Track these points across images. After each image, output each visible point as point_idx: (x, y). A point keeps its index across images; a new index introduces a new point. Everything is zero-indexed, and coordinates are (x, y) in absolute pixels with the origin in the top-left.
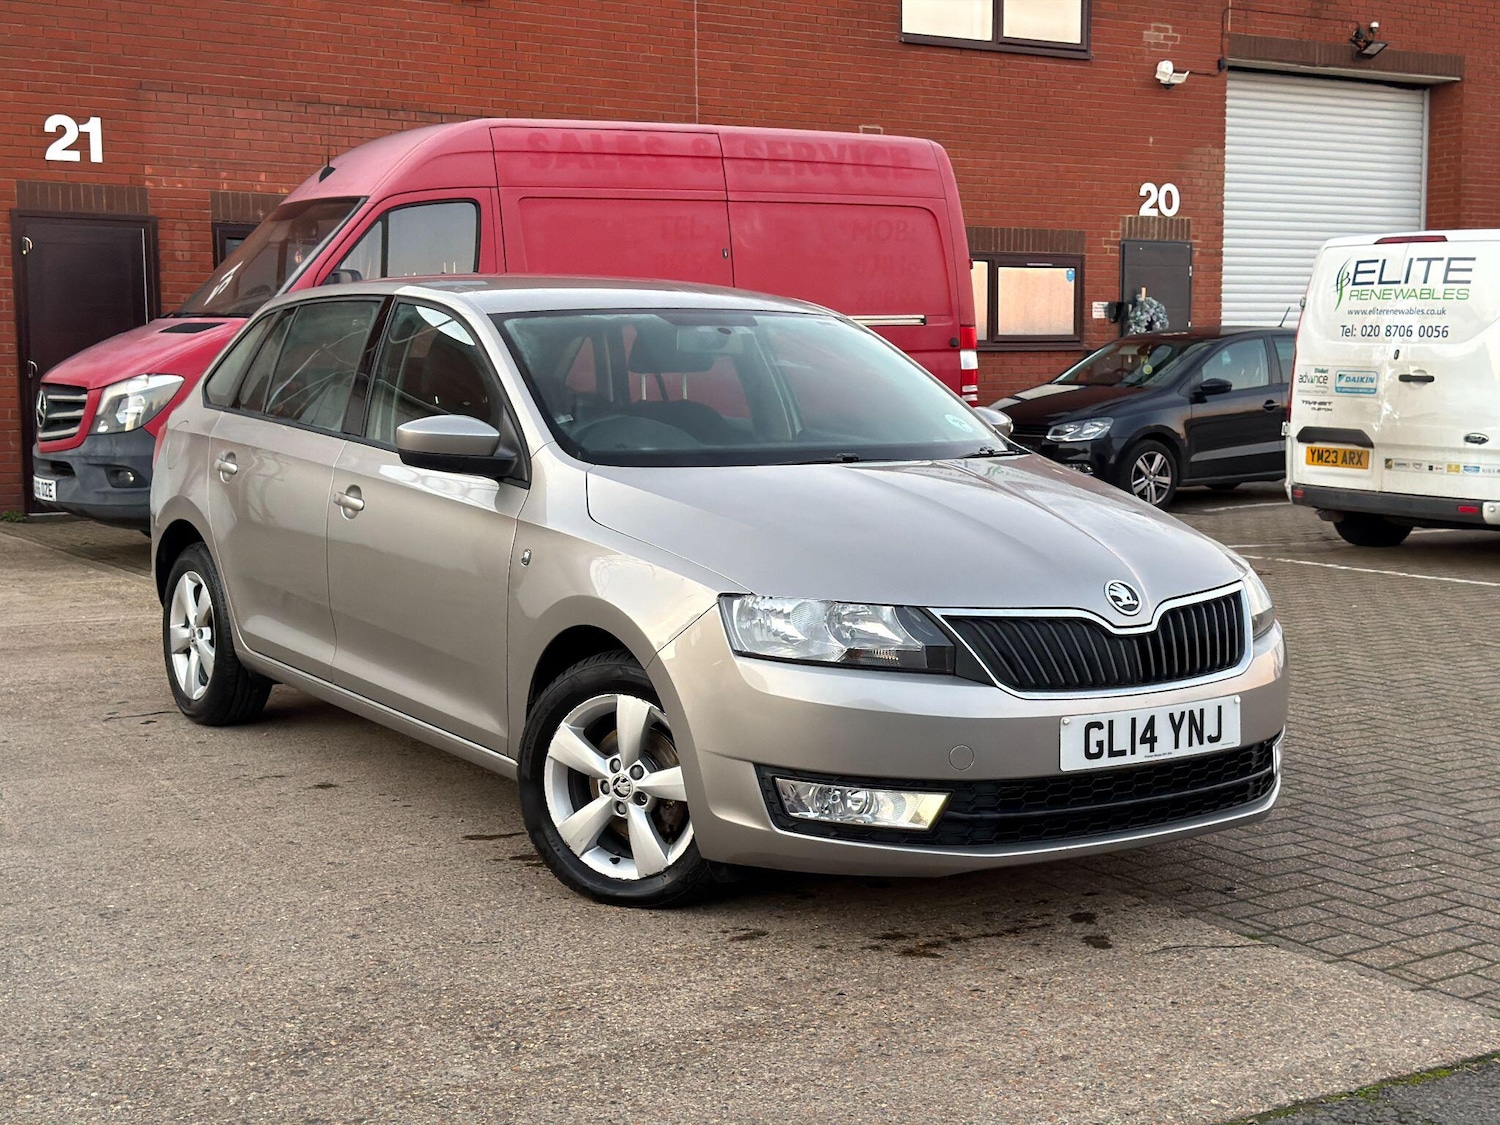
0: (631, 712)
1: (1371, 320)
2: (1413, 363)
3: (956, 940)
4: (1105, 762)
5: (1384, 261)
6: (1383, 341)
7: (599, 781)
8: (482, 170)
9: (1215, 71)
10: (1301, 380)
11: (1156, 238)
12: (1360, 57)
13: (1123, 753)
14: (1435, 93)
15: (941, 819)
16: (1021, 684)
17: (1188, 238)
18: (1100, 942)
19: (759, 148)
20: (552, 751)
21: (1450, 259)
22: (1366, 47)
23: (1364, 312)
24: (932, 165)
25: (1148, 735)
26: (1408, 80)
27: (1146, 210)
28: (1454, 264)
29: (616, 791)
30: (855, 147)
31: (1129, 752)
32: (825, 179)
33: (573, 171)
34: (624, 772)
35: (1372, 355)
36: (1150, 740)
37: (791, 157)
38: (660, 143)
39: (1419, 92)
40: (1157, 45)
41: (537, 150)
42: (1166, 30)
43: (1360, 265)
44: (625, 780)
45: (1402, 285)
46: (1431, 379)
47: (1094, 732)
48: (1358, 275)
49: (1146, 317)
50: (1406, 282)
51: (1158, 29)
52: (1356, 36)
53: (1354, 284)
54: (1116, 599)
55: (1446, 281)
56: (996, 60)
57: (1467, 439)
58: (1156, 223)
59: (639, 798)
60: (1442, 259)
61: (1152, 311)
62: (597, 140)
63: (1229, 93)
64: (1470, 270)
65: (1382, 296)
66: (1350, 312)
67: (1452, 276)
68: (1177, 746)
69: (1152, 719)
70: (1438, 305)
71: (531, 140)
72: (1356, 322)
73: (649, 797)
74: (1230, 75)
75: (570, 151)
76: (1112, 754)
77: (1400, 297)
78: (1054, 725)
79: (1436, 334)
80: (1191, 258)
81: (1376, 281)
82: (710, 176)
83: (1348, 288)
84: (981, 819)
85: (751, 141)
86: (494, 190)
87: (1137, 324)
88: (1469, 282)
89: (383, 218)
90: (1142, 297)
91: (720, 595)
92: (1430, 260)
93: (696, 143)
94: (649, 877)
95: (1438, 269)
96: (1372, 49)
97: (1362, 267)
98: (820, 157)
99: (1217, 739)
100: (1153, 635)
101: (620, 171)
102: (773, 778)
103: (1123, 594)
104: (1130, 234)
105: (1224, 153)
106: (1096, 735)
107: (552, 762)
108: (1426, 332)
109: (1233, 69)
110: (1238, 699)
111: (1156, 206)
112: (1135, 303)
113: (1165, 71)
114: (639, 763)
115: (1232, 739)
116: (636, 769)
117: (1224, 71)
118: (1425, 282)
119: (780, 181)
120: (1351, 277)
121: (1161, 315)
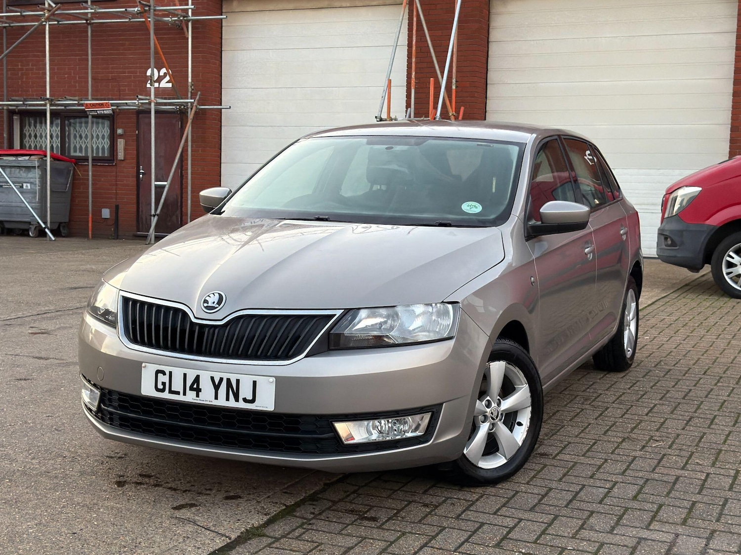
4: (166, 395)
13: (178, 393)
18: (185, 507)
25: (195, 386)
31: (182, 393)
36: (197, 389)
47: (161, 376)
54: (206, 301)
68: (216, 398)
69: (198, 377)
76: (171, 392)
99: (251, 402)
100: (221, 327)
103: (212, 300)
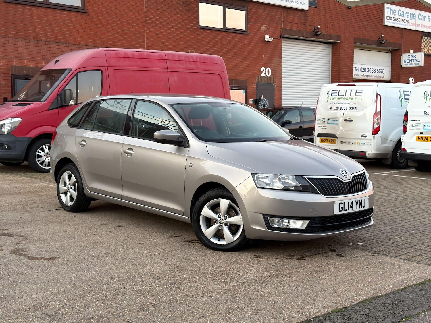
0: (224, 203)
1: (336, 105)
2: (348, 117)
3: (307, 256)
4: (343, 212)
5: (339, 90)
6: (340, 111)
7: (215, 220)
8: (103, 62)
9: (279, 38)
10: (318, 121)
11: (265, 82)
12: (316, 35)
13: (346, 210)
14: (334, 45)
15: (308, 226)
16: (325, 194)
17: (273, 82)
18: (341, 256)
19: (176, 57)
20: (203, 213)
21: (357, 90)
22: (317, 33)
23: (334, 103)
24: (220, 63)
25: (351, 206)
26: (327, 42)
27: (263, 75)
28: (358, 91)
29: (220, 223)
30: (200, 57)
31: (348, 210)
32: (193, 66)
33: (127, 63)
34: (222, 218)
35: (337, 115)
36: (352, 207)
37: (184, 60)
38: (150, 55)
39: (329, 45)
40: (265, 31)
41: (117, 57)
42: (267, 27)
43: (333, 91)
44: (222, 220)
45: (344, 96)
46: (352, 121)
47: (341, 205)
48: (332, 94)
49: (263, 103)
50: (345, 96)
51: (265, 27)
52: (314, 30)
53: (332, 96)
54: (343, 173)
55: (356, 96)
56: (224, 33)
57: (362, 136)
58: (265, 78)
59: (226, 224)
60: (355, 90)
61: (265, 102)
62: (133, 54)
63: (283, 44)
64: (362, 93)
65: (339, 99)
66: (331, 103)
67: (357, 94)
68: (357, 209)
69: (352, 201)
70: (354, 102)
71: (116, 54)
72: (333, 106)
73: (229, 224)
74: (283, 39)
75: (126, 57)
76: (344, 210)
77: (344, 100)
78: (333, 203)
79: (353, 109)
80: (274, 88)
81: (337, 95)
82: (163, 65)
83: (330, 97)
84: (317, 226)
85: (173, 55)
86: (106, 68)
87: (261, 105)
88: (362, 96)
89: (77, 75)
90: (262, 98)
91: (252, 174)
92: (351, 90)
93: (159, 56)
94: (229, 244)
95: (354, 93)
96: (319, 33)
97: (333, 92)
98: (191, 60)
99: (364, 207)
100: (351, 182)
101: (139, 63)
102: (267, 218)
103: (344, 172)
104: (259, 81)
105: (282, 60)
106: (342, 206)
107: (202, 216)
108: (351, 109)
109: (284, 37)
110: (368, 197)
111: (265, 74)
112: (260, 99)
113: (267, 37)
114: (226, 215)
115: (367, 207)
116: (225, 217)
117: (282, 38)
118: (350, 96)
119: (181, 66)
120: (331, 94)
121: (267, 103)
